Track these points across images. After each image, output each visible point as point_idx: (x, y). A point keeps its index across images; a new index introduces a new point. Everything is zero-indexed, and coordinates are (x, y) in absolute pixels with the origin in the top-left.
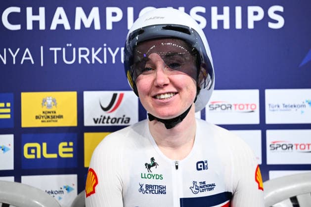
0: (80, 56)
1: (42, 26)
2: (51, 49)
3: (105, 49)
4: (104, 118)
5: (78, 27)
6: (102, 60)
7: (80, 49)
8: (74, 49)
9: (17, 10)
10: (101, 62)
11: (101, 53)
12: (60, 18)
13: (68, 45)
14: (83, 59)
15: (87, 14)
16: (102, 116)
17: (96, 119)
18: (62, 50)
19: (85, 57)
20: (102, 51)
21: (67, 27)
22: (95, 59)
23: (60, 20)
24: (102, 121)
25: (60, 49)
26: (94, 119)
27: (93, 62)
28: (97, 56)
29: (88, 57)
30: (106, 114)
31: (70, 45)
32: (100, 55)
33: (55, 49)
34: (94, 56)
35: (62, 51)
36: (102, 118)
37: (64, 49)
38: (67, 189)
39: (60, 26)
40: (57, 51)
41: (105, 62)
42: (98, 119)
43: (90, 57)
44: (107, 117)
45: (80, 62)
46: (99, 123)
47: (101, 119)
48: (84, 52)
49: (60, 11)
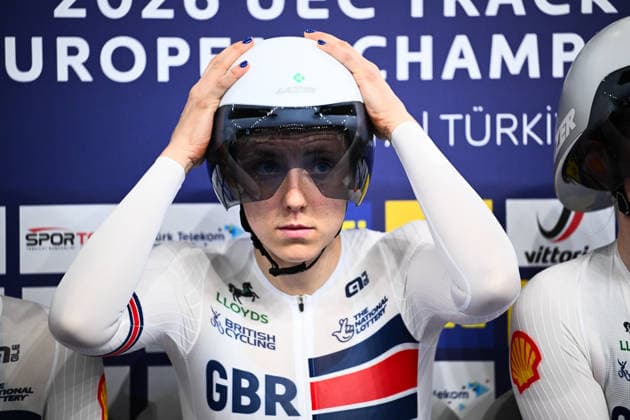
0: (500, 130)
1: (427, 74)
2: (443, 117)
3: (549, 117)
4: (547, 251)
5: (495, 73)
6: (543, 137)
7: (499, 117)
8: (488, 118)
9: (380, 41)
10: (540, 142)
11: (542, 124)
12: (462, 56)
13: (475, 109)
14: (504, 136)
15: (515, 48)
16: (541, 248)
17: (530, 253)
18: (464, 118)
19: (509, 131)
20: (543, 121)
21: (475, 73)
22: (529, 137)
23: (462, 60)
24: (542, 256)
25: (459, 117)
26: (527, 254)
27: (525, 141)
28: (533, 130)
29: (514, 133)
30: (550, 245)
31: (481, 109)
32: (540, 129)
33: (451, 118)
34: (527, 130)
35: (463, 121)
36: (543, 252)
37: (468, 118)
38: (475, 390)
39: (461, 73)
40: (456, 121)
41: (549, 141)
42: (534, 254)
43: (518, 133)
44: (552, 249)
45: (499, 141)
46: (537, 261)
47: (540, 254)
48: (507, 123)
49: (461, 42)
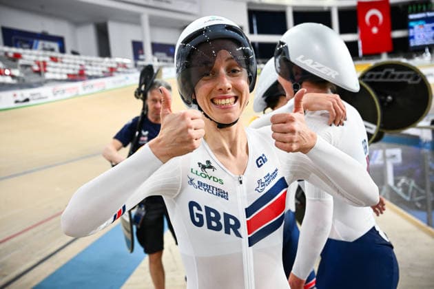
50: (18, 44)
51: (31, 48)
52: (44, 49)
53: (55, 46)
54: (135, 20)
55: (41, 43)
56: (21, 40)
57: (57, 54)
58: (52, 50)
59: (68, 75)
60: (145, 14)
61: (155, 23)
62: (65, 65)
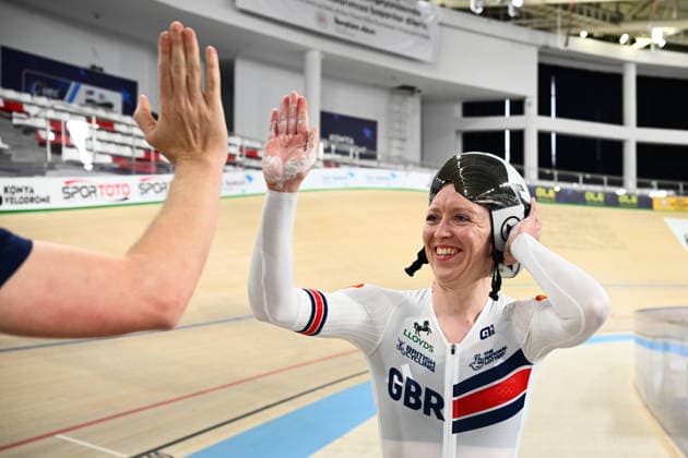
50: (34, 86)
51: (61, 97)
52: (90, 102)
53: (116, 98)
54: (292, 61)
55: (84, 88)
56: (41, 79)
57: (116, 116)
58: (108, 106)
59: (116, 158)
60: (317, 50)
61: (334, 72)
62: (118, 138)
